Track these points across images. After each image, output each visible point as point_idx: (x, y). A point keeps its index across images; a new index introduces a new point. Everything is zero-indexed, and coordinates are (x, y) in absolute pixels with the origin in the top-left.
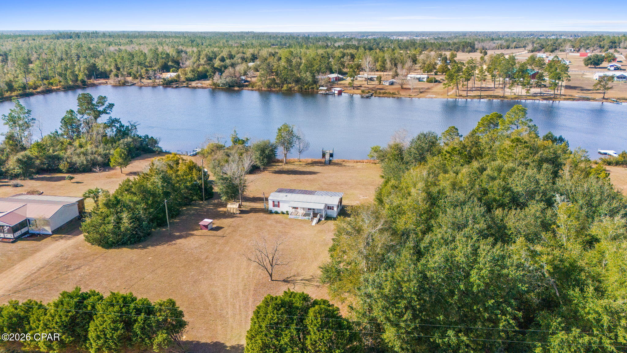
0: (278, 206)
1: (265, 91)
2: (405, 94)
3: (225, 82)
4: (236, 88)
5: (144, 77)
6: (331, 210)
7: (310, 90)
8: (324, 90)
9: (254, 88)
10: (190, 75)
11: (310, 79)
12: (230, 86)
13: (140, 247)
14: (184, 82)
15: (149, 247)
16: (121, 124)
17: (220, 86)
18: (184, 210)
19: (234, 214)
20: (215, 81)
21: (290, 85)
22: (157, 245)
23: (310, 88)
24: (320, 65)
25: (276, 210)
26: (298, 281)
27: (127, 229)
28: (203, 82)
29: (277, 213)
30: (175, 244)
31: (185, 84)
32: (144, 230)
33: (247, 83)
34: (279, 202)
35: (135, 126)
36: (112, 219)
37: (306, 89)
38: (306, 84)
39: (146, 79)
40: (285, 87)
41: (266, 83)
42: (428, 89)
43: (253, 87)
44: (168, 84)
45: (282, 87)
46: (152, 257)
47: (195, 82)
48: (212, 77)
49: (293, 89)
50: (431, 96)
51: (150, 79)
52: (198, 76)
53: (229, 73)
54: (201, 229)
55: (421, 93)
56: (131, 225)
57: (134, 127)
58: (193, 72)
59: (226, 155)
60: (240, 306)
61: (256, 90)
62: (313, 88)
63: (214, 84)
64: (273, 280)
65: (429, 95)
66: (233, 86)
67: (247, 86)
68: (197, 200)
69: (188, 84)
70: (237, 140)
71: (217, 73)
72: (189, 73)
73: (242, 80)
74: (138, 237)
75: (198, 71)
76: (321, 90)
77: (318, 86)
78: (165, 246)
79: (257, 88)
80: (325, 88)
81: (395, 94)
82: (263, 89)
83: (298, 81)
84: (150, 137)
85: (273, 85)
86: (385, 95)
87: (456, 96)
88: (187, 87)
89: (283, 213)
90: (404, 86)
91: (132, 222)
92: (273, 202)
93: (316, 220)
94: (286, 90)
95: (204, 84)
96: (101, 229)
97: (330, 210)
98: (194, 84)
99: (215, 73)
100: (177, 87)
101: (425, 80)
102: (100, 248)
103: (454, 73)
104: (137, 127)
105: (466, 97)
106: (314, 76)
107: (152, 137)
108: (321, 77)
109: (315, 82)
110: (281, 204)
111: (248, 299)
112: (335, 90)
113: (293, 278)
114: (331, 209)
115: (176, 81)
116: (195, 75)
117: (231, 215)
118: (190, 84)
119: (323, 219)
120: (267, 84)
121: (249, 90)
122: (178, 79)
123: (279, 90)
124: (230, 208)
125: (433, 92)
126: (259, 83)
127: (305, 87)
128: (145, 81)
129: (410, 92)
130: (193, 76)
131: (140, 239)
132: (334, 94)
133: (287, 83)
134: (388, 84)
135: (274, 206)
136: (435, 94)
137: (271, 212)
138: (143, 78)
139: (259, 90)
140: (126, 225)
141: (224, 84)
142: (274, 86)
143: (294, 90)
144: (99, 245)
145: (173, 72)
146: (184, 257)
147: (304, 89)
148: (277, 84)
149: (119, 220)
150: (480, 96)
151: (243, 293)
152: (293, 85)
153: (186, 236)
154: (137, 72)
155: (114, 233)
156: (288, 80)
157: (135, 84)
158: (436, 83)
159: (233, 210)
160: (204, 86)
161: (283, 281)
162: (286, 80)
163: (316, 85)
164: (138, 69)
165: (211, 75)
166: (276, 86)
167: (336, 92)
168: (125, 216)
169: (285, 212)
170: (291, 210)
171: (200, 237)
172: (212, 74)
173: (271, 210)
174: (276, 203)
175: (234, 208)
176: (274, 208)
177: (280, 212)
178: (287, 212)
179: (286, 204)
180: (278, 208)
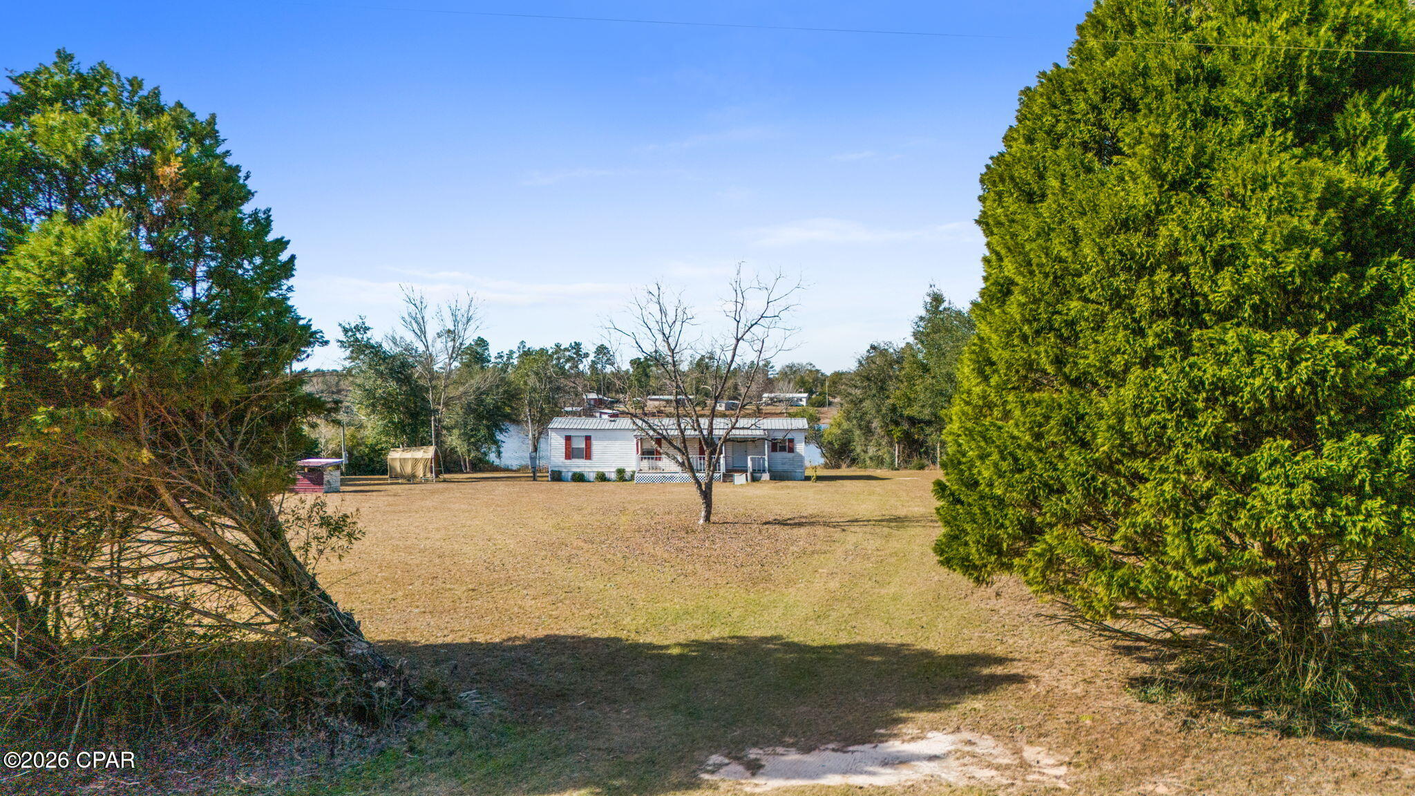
0: (587, 454)
6: (786, 454)
19: (417, 480)
25: (577, 469)
29: (579, 478)
34: (588, 439)
64: (715, 523)
89: (602, 478)
92: (568, 439)
93: (741, 480)
97: (779, 455)
101: (804, 403)
110: (596, 446)
113: (805, 520)
114: (783, 449)
119: (765, 477)
124: (402, 461)
135: (570, 454)
137: (557, 477)
159: (414, 467)
161: (767, 523)
169: (613, 475)
173: (560, 472)
174: (580, 444)
175: (416, 461)
176: (568, 462)
177: (592, 476)
178: (621, 472)
179: (618, 443)
180: (587, 462)
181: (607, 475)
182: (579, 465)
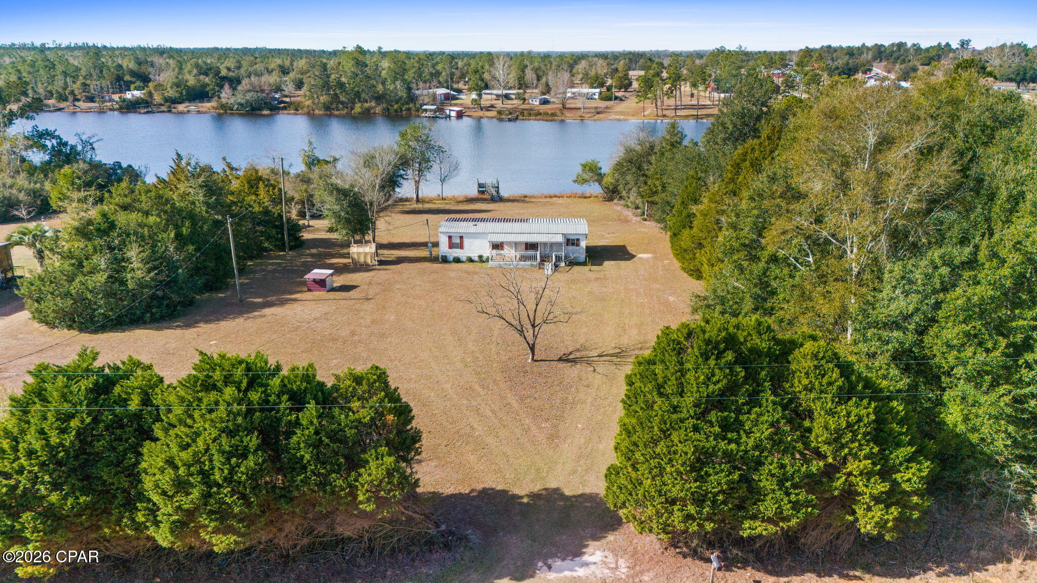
0: (461, 246)
1: (320, 115)
2: (571, 115)
3: (243, 101)
4: (266, 112)
5: (79, 97)
6: (574, 247)
7: (404, 112)
8: (431, 110)
9: (300, 112)
10: (171, 93)
11: (403, 93)
12: (253, 109)
13: (178, 326)
14: (161, 105)
15: (202, 325)
16: (61, 139)
17: (235, 108)
18: (251, 265)
19: (368, 265)
20: (224, 101)
21: (366, 105)
22: (219, 320)
23: (403, 109)
24: (419, 69)
25: (456, 255)
26: (595, 359)
27: (141, 285)
28: (200, 104)
29: (457, 260)
30: (261, 316)
31: (163, 108)
32: (182, 288)
33: (282, 105)
34: (461, 238)
35: (91, 144)
36: (101, 261)
37: (396, 111)
38: (397, 103)
39: (84, 101)
40: (358, 108)
41: (322, 101)
42: (607, 108)
43: (297, 110)
44: (130, 107)
45: (352, 109)
46: (215, 340)
47: (184, 105)
48: (216, 95)
49: (372, 111)
50: (617, 117)
51: (93, 101)
52: (187, 94)
53: (251, 84)
54: (309, 290)
55: (598, 113)
56: (152, 274)
57: (89, 144)
58: (178, 87)
59: (302, 181)
60: (493, 412)
61: (302, 114)
62: (409, 109)
63: (222, 106)
64: (536, 361)
65: (613, 117)
66: (260, 109)
67: (286, 109)
68: (271, 250)
69: (170, 107)
70: (313, 160)
71: (227, 86)
72: (169, 89)
73: (275, 99)
74: (167, 306)
75: (187, 86)
76: (426, 110)
77: (418, 106)
78: (240, 320)
79: (305, 110)
80: (434, 107)
81: (556, 115)
82: (317, 112)
83: (379, 98)
84: (124, 165)
85: (334, 106)
86: (539, 117)
87: (657, 116)
88: (170, 111)
89: (471, 260)
90: (568, 106)
91: (155, 268)
92: (450, 237)
93: (549, 267)
94: (360, 113)
95: (202, 107)
96: (75, 287)
97: (570, 248)
98: (181, 107)
99: (222, 87)
100: (148, 112)
101: (596, 97)
102: (74, 333)
103: (653, 76)
104: (95, 145)
105: (673, 117)
106: (409, 89)
107: (130, 166)
108: (422, 92)
109: (412, 98)
110: (466, 242)
111: (503, 398)
112: (450, 110)
113: (578, 355)
114: (573, 244)
115: (147, 102)
116: (181, 93)
117: (364, 268)
118: (175, 108)
119: (563, 264)
120: (324, 104)
121: (289, 114)
122: (148, 99)
123: (347, 113)
124: (359, 254)
125: (617, 112)
126: (308, 103)
127: (395, 107)
128: (82, 105)
129: (580, 113)
130: (177, 95)
131: (175, 310)
132: (449, 117)
133: (359, 101)
134: (538, 103)
135: (451, 246)
136: (624, 115)
137: (445, 260)
138: (78, 100)
139: (308, 114)
140: (139, 274)
141: (241, 105)
142: (337, 107)
143: (375, 113)
144: (70, 327)
145: (137, 89)
146: (297, 335)
147: (392, 111)
148: (342, 103)
149: (119, 265)
150: (697, 115)
151: (483, 387)
152: (373, 104)
153: (282, 303)
154: (65, 89)
155: (108, 295)
156: (363, 95)
157: (63, 109)
158: (616, 101)
159: (365, 257)
160: (204, 110)
161: (560, 360)
162: (358, 95)
163: (415, 103)
164: (66, 83)
165: (214, 89)
166: (341, 106)
167: (453, 114)
168: (133, 253)
169: (476, 259)
170: (487, 252)
171: (314, 302)
172: (217, 88)
173: (446, 257)
174: (456, 240)
175: (366, 254)
176: (450, 250)
177: (464, 259)
178: (480, 257)
179: (478, 240)
180: (461, 251)
181: (473, 258)
182: (456, 253)
